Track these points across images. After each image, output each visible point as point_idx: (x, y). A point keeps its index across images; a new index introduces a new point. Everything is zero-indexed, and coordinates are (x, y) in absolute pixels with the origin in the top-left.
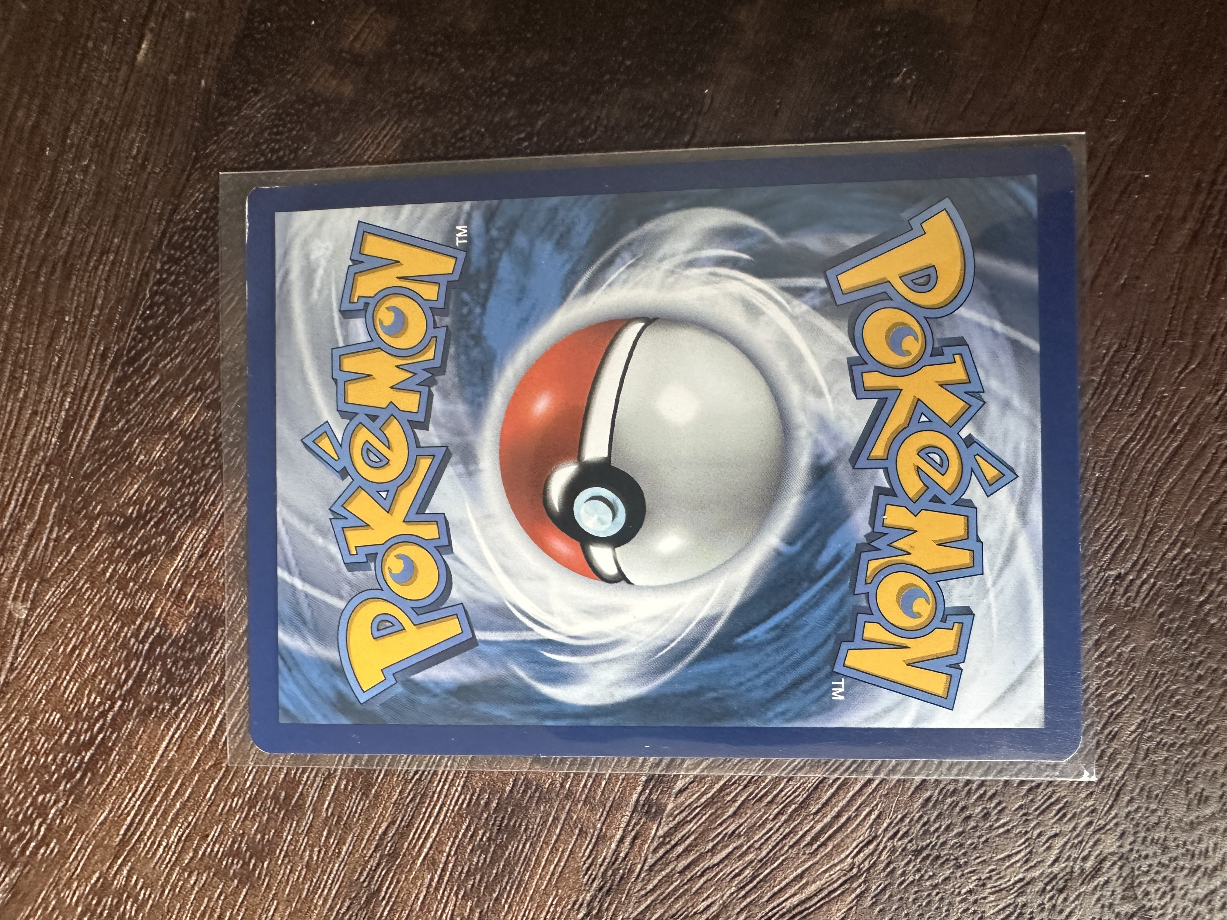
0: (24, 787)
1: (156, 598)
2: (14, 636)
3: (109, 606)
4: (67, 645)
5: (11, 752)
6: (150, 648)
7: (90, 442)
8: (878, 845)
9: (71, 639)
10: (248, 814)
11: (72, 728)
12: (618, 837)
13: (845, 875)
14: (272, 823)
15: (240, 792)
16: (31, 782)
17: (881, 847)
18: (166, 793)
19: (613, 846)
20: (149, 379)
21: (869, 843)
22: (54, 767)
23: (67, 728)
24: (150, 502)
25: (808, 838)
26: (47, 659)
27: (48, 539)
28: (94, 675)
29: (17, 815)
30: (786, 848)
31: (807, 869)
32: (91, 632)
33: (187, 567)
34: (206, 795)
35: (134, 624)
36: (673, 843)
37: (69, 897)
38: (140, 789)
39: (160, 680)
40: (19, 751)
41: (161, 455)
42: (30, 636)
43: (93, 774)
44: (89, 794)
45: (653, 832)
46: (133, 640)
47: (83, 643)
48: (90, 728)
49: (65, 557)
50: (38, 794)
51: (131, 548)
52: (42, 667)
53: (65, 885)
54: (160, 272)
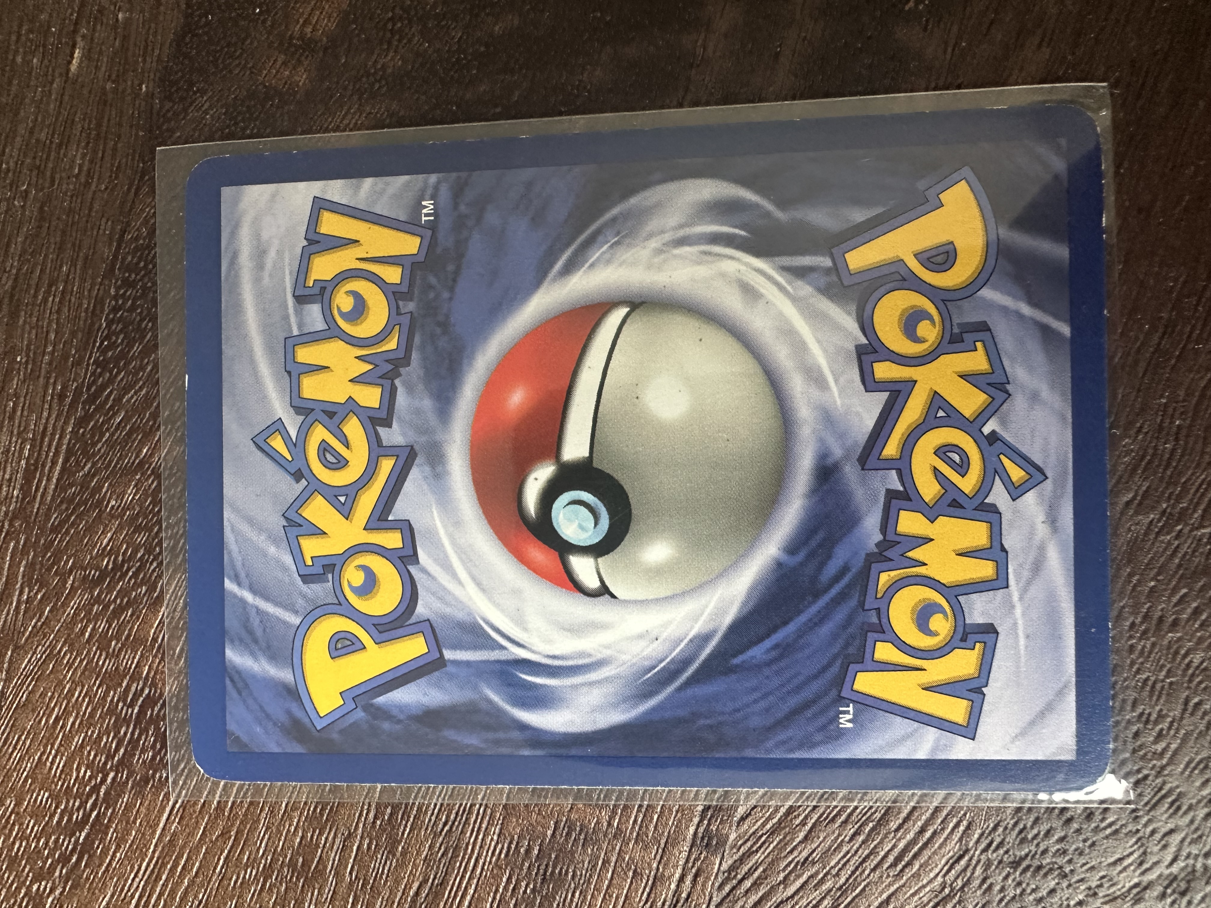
1: (142, 656)
3: (91, 669)
6: (139, 711)
7: (55, 490)
8: (971, 859)
9: (53, 709)
10: (264, 885)
11: (63, 807)
12: (677, 876)
13: (936, 896)
14: (291, 894)
15: (252, 862)
16: (23, 870)
17: (974, 862)
18: (171, 869)
19: (673, 886)
20: (115, 414)
21: (961, 857)
23: (57, 807)
24: (127, 549)
25: (891, 859)
26: (29, 733)
27: (19, 602)
28: (82, 746)
30: (867, 872)
31: (893, 894)
32: (74, 700)
34: (215, 868)
35: (120, 685)
36: (739, 877)
38: (143, 868)
39: (153, 747)
41: (133, 498)
43: (90, 857)
44: (88, 878)
45: (716, 867)
46: (121, 705)
47: (66, 713)
48: (83, 804)
49: (38, 620)
52: (24, 742)
54: (116, 298)
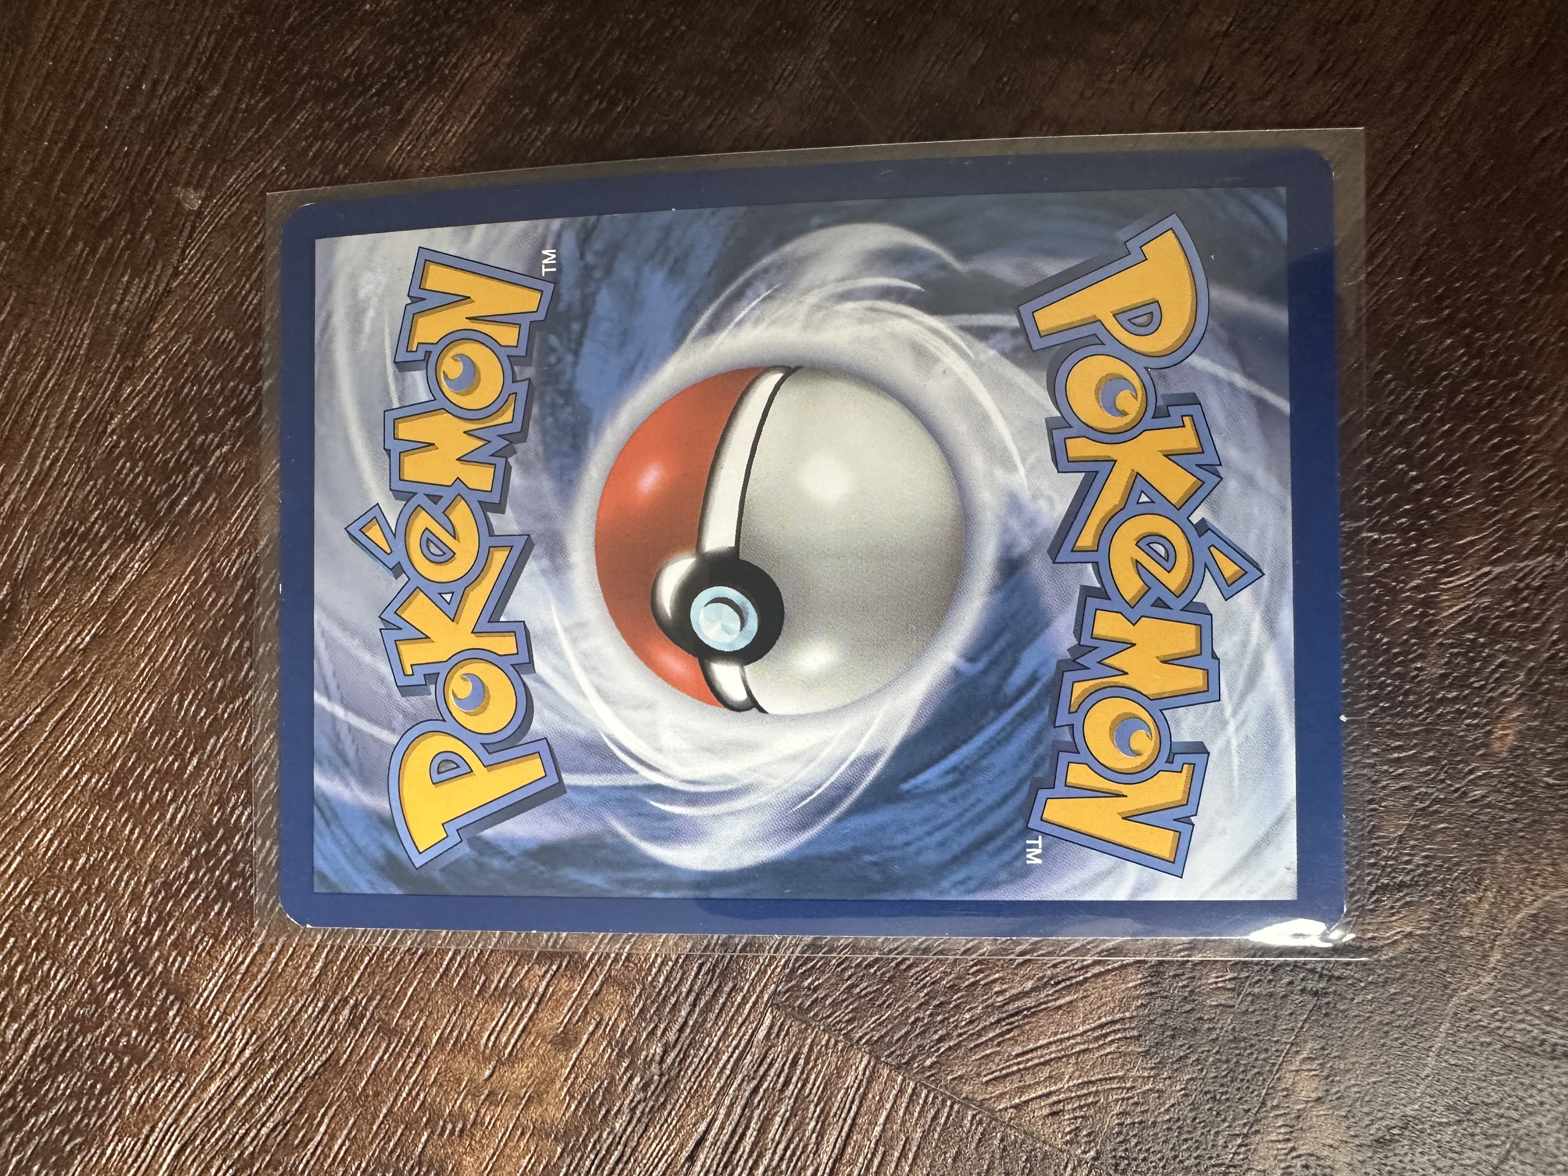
0: (179, 425)
2: (181, 232)
4: (251, 244)
5: (165, 380)
22: (220, 400)
29: (167, 462)
33: (414, 146)
37: (229, 566)
40: (176, 379)
42: (202, 232)
50: (197, 434)
51: (344, 120)
53: (222, 554)
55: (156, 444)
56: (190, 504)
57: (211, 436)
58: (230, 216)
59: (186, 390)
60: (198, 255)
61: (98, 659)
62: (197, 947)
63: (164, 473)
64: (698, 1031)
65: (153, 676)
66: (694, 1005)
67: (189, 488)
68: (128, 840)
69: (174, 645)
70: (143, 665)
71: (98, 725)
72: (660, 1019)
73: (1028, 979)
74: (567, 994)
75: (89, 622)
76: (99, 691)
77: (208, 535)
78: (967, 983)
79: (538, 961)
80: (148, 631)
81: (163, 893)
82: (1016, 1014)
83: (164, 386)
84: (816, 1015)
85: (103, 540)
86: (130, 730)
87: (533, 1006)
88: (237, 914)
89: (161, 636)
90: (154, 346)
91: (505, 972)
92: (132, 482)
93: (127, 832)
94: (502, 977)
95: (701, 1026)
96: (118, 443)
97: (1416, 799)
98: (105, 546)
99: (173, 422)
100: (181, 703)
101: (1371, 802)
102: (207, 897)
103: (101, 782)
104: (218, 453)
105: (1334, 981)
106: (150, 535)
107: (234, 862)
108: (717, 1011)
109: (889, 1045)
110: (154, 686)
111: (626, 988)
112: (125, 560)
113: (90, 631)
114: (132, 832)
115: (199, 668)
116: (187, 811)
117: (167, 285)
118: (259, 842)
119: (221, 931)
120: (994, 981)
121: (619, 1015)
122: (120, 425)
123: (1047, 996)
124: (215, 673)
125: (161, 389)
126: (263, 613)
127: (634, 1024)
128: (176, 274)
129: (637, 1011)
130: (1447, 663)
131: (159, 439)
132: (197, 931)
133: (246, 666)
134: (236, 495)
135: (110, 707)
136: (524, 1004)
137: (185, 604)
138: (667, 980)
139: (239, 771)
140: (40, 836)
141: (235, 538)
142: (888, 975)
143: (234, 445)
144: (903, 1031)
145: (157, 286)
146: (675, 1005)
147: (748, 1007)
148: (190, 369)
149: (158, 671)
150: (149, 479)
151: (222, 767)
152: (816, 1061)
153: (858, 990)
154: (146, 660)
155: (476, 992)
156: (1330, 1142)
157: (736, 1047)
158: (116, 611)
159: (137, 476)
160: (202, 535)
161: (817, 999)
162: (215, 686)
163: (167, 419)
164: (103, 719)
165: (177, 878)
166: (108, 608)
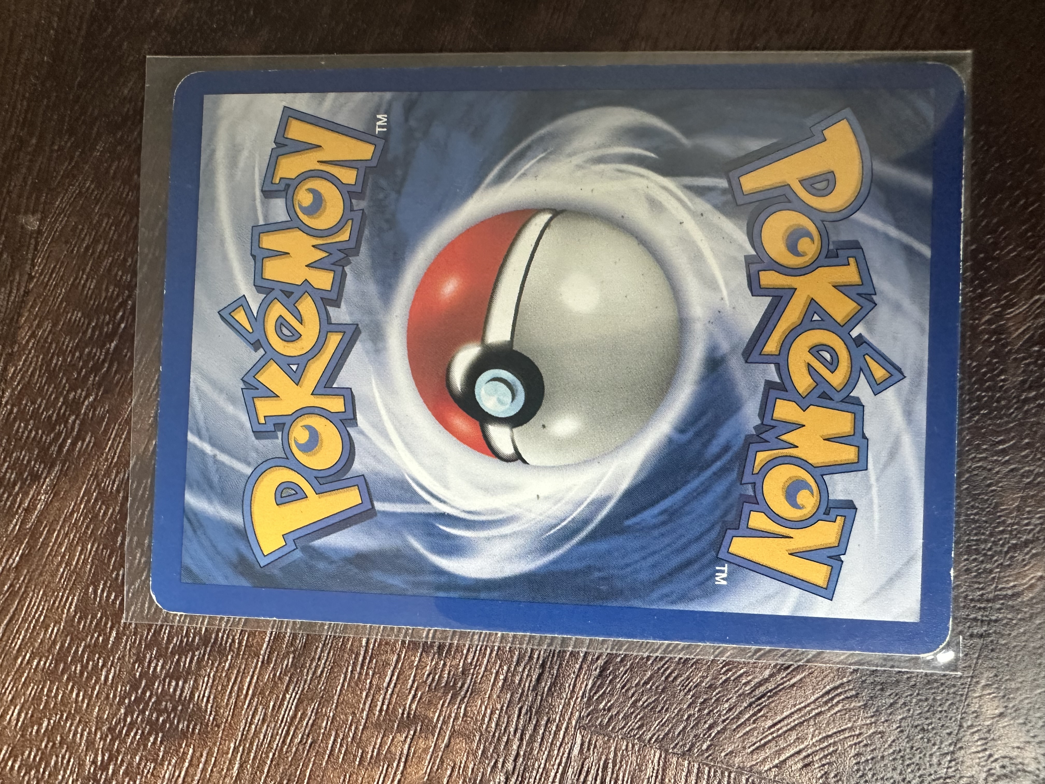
55: (40, 406)
56: (74, 444)
57: (79, 391)
58: (63, 228)
59: (54, 361)
60: (44, 261)
61: (28, 572)
62: (143, 771)
63: (50, 426)
64: (528, 758)
65: (71, 576)
66: (521, 739)
67: (71, 432)
68: (76, 701)
69: (82, 550)
70: (62, 570)
71: (37, 621)
72: (498, 755)
73: (766, 668)
74: (425, 750)
75: (16, 546)
76: (33, 595)
77: (91, 464)
78: (721, 681)
79: (399, 731)
80: (61, 544)
81: (110, 737)
82: (763, 696)
83: (37, 361)
84: (614, 728)
85: (15, 484)
86: (62, 620)
87: (402, 764)
88: (168, 740)
89: (71, 545)
90: (24, 334)
91: (375, 744)
92: (28, 437)
93: (74, 696)
94: (374, 748)
95: (530, 754)
96: (12, 410)
97: (1023, 476)
98: (17, 488)
99: (49, 387)
100: (95, 592)
101: (990, 485)
102: (143, 732)
103: (47, 663)
104: (86, 403)
105: (993, 624)
106: (49, 473)
107: (158, 702)
108: (539, 740)
109: (673, 739)
110: (74, 584)
111: (469, 738)
112: (33, 496)
113: (18, 553)
114: (78, 695)
115: (104, 564)
116: (115, 671)
117: (26, 287)
118: (173, 684)
119: (158, 756)
120: (741, 676)
121: (467, 758)
122: (11, 396)
123: (782, 678)
124: (117, 565)
125: (36, 364)
126: (143, 513)
127: (480, 762)
128: (31, 278)
129: (480, 752)
130: (1024, 372)
131: (42, 401)
132: (141, 759)
133: (138, 555)
134: (106, 431)
135: (44, 605)
136: (395, 765)
137: (84, 519)
138: (497, 725)
139: (148, 634)
140: (10, 713)
141: (112, 462)
142: (661, 687)
143: (97, 395)
144: (681, 727)
145: (18, 290)
146: (507, 743)
147: (562, 733)
148: (54, 346)
149: (73, 572)
150: (40, 432)
151: (135, 634)
152: (621, 763)
153: (641, 703)
154: (63, 566)
155: (357, 763)
156: (1016, 745)
157: (559, 764)
158: (34, 533)
159: (31, 431)
160: (87, 465)
161: (612, 716)
162: (118, 575)
163: (44, 385)
164: (40, 616)
165: (117, 724)
166: (28, 533)
